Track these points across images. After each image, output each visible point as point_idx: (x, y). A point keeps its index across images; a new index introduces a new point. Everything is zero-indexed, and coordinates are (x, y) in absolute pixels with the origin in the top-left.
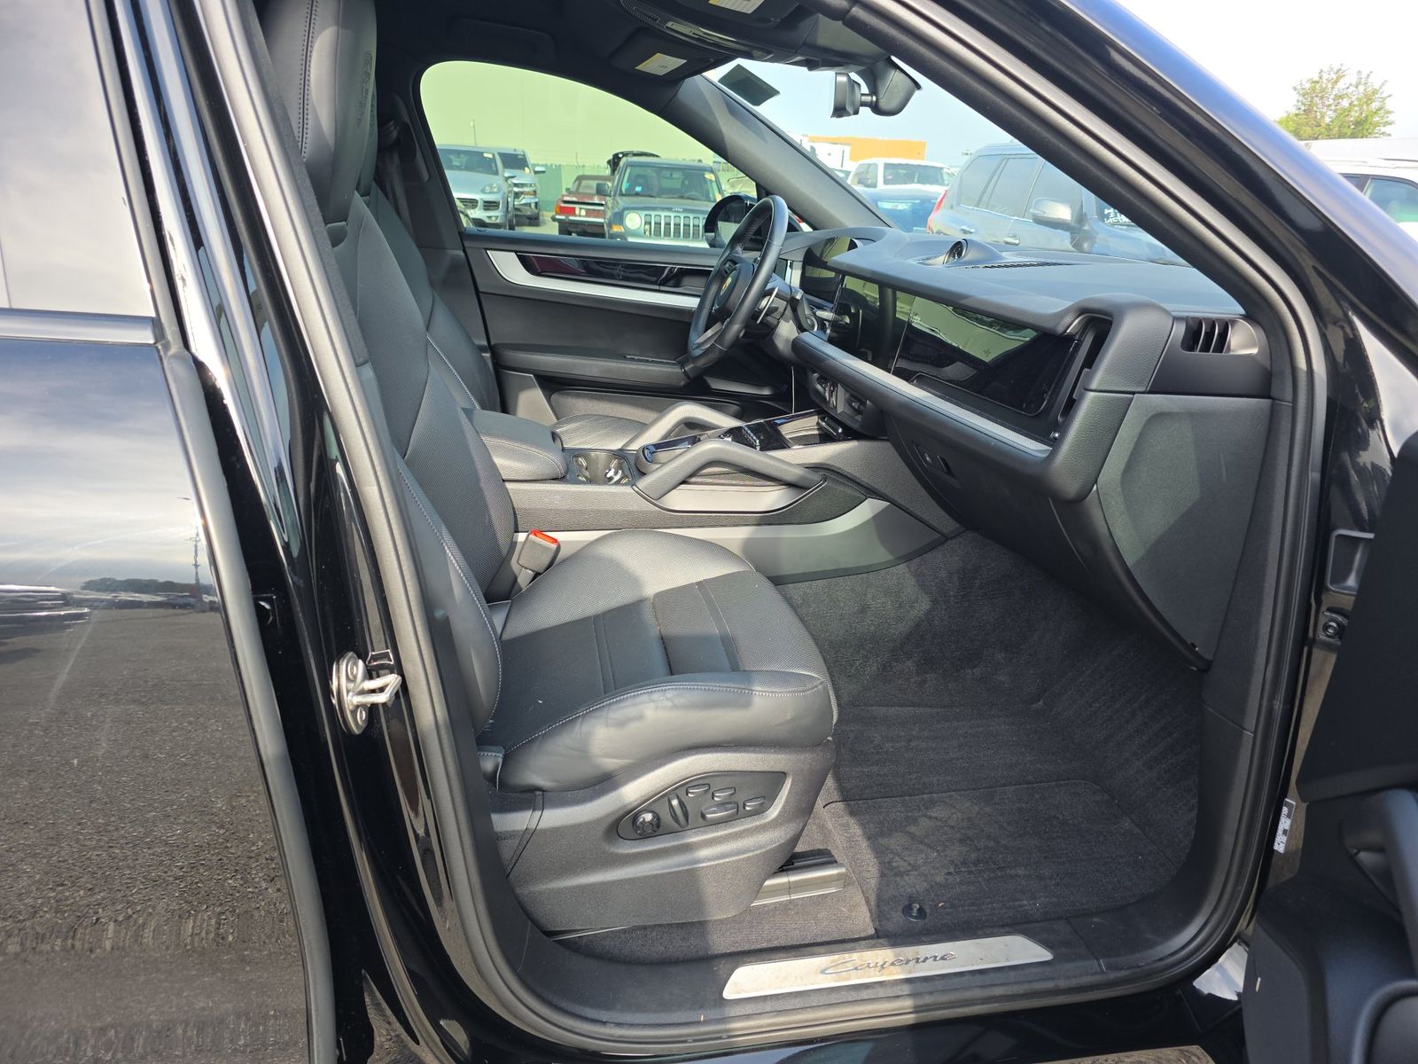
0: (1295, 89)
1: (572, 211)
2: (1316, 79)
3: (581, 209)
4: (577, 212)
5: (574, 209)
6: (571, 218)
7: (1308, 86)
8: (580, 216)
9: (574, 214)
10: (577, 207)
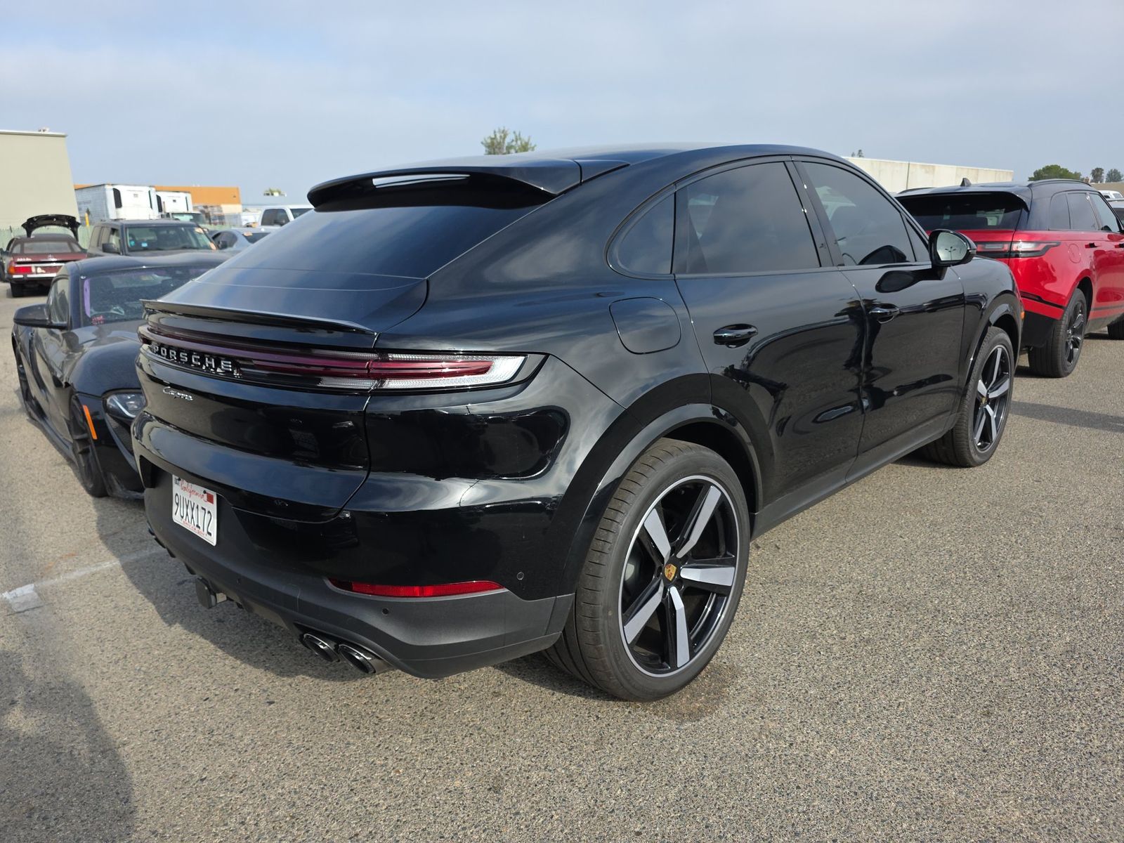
0: (482, 143)
1: (29, 270)
2: (493, 136)
3: (36, 267)
4: (33, 270)
5: (30, 267)
6: (29, 276)
7: (489, 141)
8: (37, 273)
9: (31, 273)
10: (33, 265)
